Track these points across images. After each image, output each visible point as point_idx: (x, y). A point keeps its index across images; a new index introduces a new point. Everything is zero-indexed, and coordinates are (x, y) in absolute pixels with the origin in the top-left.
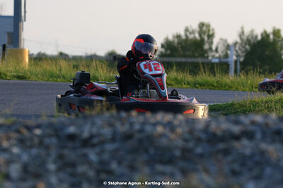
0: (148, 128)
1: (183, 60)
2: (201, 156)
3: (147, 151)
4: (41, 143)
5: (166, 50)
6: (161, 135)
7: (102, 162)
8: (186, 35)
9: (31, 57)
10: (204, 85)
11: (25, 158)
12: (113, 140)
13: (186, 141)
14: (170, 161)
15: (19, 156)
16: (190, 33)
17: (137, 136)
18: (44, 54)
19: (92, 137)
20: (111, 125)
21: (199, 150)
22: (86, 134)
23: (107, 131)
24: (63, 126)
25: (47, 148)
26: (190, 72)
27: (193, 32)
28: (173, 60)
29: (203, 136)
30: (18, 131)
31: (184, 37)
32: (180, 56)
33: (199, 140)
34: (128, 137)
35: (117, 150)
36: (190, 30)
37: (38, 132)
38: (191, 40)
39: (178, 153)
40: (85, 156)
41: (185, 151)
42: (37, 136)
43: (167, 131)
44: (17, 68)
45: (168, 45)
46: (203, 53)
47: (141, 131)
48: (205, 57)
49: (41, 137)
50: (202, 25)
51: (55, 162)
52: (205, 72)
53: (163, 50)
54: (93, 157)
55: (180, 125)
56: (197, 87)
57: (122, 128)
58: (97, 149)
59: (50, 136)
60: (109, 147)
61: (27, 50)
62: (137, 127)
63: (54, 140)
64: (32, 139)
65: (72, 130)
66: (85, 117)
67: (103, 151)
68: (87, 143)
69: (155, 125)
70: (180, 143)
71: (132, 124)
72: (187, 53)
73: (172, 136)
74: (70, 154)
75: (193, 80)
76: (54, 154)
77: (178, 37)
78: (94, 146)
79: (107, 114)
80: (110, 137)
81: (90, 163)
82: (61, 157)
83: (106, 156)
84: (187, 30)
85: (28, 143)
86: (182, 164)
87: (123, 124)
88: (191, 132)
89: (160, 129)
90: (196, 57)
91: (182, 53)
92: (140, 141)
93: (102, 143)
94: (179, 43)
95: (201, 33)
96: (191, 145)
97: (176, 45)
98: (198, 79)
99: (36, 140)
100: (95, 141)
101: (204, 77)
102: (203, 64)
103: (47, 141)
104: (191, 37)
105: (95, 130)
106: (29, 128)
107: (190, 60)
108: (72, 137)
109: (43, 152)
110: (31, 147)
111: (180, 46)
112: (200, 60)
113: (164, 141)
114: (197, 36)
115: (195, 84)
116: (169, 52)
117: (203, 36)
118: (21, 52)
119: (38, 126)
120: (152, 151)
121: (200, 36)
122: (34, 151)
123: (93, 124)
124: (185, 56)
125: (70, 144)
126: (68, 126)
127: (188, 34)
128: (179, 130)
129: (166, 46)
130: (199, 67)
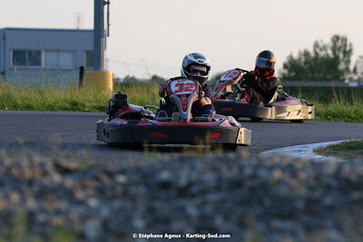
0: (263, 173)
1: (311, 84)
2: (331, 208)
3: (261, 203)
4: (125, 194)
5: (290, 71)
6: (279, 182)
7: (203, 218)
8: (316, 52)
9: (116, 82)
10: (338, 117)
11: (105, 212)
12: (218, 188)
13: (312, 189)
14: (291, 215)
15: (97, 210)
16: (321, 50)
17: (249, 183)
18: (133, 79)
19: (190, 184)
20: (215, 169)
21: (328, 201)
22: (183, 181)
23: (210, 178)
24: (154, 171)
25: (133, 199)
26: (320, 100)
27: (325, 48)
28: (298, 84)
29: (333, 183)
30: (96, 178)
31: (312, 55)
32: (307, 79)
33: (328, 188)
34: (237, 184)
35: (223, 201)
36: (321, 45)
37: (122, 179)
38: (322, 58)
39: (300, 205)
40: (182, 209)
41: (310, 202)
42: (120, 184)
43: (287, 177)
44: (99, 96)
45: (292, 65)
46: (338, 75)
47: (254, 176)
48: (340, 80)
49: (126, 186)
50: (336, 38)
51: (144, 217)
52: (339, 99)
53: (286, 71)
54: (192, 210)
55: (303, 169)
56: (329, 120)
57: (229, 173)
58: (198, 201)
59: (137, 184)
60: (213, 197)
61: (111, 73)
62: (248, 171)
63: (142, 190)
64: (113, 188)
65: (165, 175)
66: (182, 160)
67: (204, 203)
68: (184, 192)
69: (271, 168)
70: (303, 192)
71: (241, 168)
72: (316, 75)
73: (294, 183)
74: (162, 207)
75: (325, 110)
76: (142, 207)
77: (306, 54)
78: (193, 196)
79: (210, 155)
80: (213, 184)
81: (187, 218)
82: (150, 210)
83: (208, 210)
84: (316, 45)
85: (109, 194)
86: (306, 219)
87: (230, 168)
88: (317, 178)
89: (277, 174)
90: (328, 80)
91: (310, 75)
92: (253, 189)
93: (204, 192)
94: (306, 63)
95: (334, 49)
96: (317, 194)
97: (303, 64)
98: (330, 109)
99: (119, 190)
100: (195, 189)
101: (338, 106)
102: (337, 89)
103: (133, 190)
104: (322, 54)
105: (194, 176)
106: (111, 175)
107: (320, 84)
108: (165, 185)
109: (128, 205)
110: (113, 198)
111: (308, 66)
112: (333, 84)
113: (283, 190)
114: (330, 52)
115: (326, 116)
116: (293, 74)
117: (337, 52)
118: (104, 75)
119: (123, 172)
120: (267, 203)
121: (334, 53)
122: (117, 204)
123: (192, 168)
124: (314, 79)
125: (163, 194)
126: (161, 170)
127: (318, 50)
128: (303, 175)
129: (289, 66)
130: (332, 94)
